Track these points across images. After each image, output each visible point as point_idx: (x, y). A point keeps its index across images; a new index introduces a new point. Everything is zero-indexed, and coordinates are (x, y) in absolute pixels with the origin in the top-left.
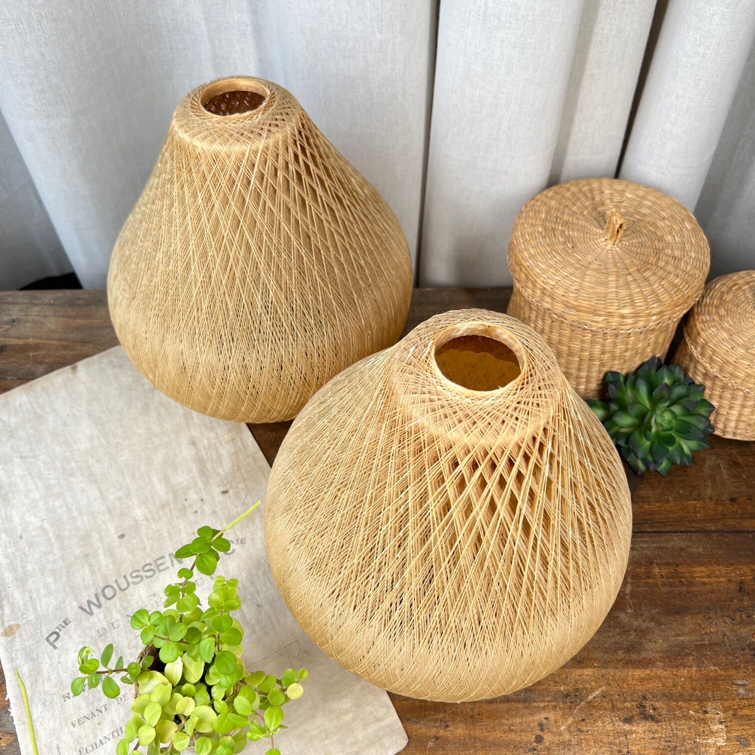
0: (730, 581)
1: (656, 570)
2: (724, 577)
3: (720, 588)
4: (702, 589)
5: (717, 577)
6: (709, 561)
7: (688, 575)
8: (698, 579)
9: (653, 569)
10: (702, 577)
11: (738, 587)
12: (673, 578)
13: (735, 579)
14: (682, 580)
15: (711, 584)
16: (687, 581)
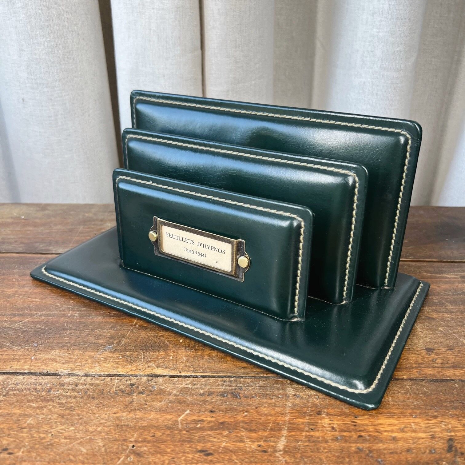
0: (433, 437)
1: (326, 421)
2: (425, 432)
3: (421, 446)
4: (392, 446)
5: (414, 431)
6: (402, 413)
7: (371, 428)
8: (386, 434)
9: (321, 420)
10: (392, 431)
11: (446, 445)
12: (350, 432)
13: (440, 435)
14: (363, 434)
15: (406, 440)
16: (369, 436)
